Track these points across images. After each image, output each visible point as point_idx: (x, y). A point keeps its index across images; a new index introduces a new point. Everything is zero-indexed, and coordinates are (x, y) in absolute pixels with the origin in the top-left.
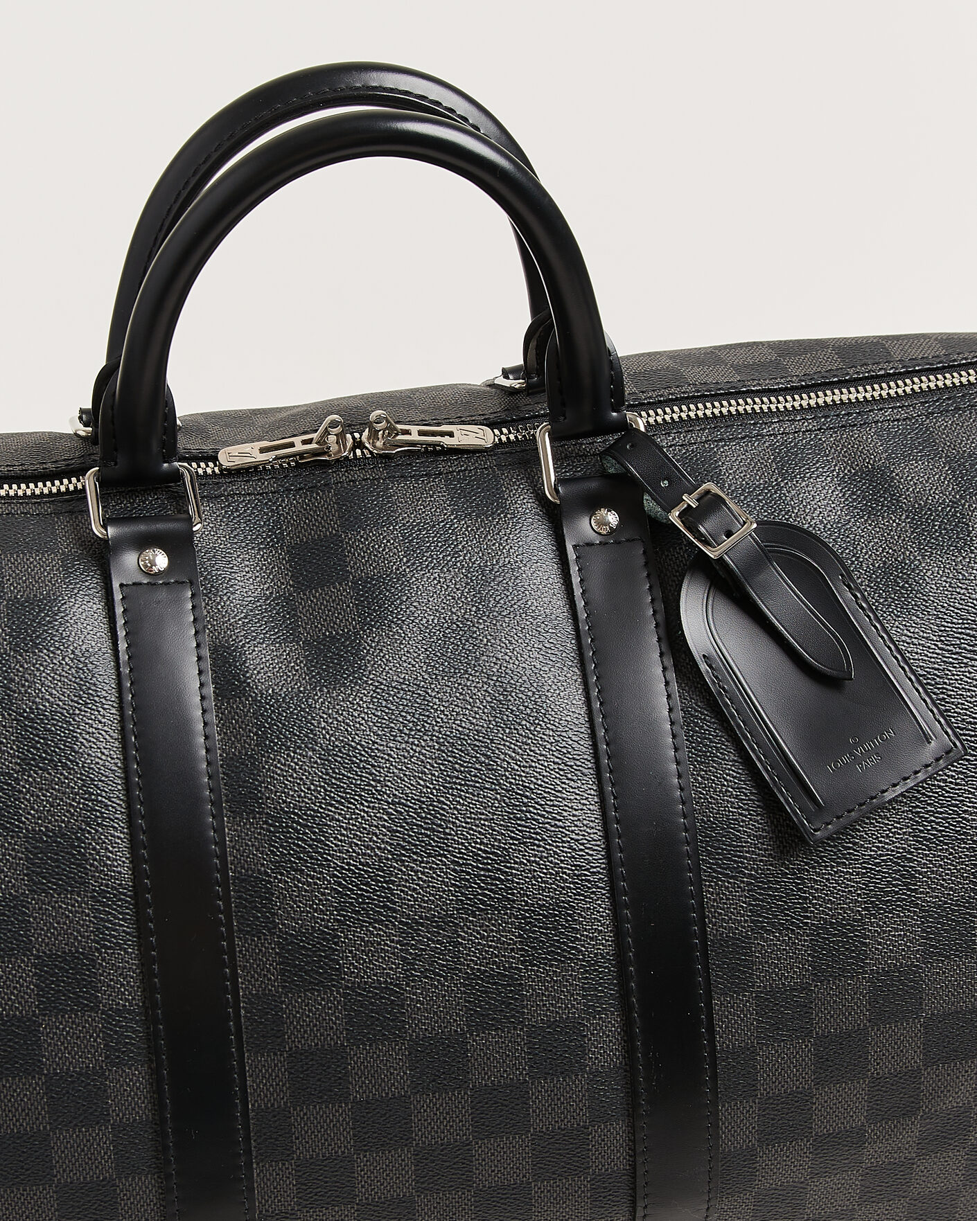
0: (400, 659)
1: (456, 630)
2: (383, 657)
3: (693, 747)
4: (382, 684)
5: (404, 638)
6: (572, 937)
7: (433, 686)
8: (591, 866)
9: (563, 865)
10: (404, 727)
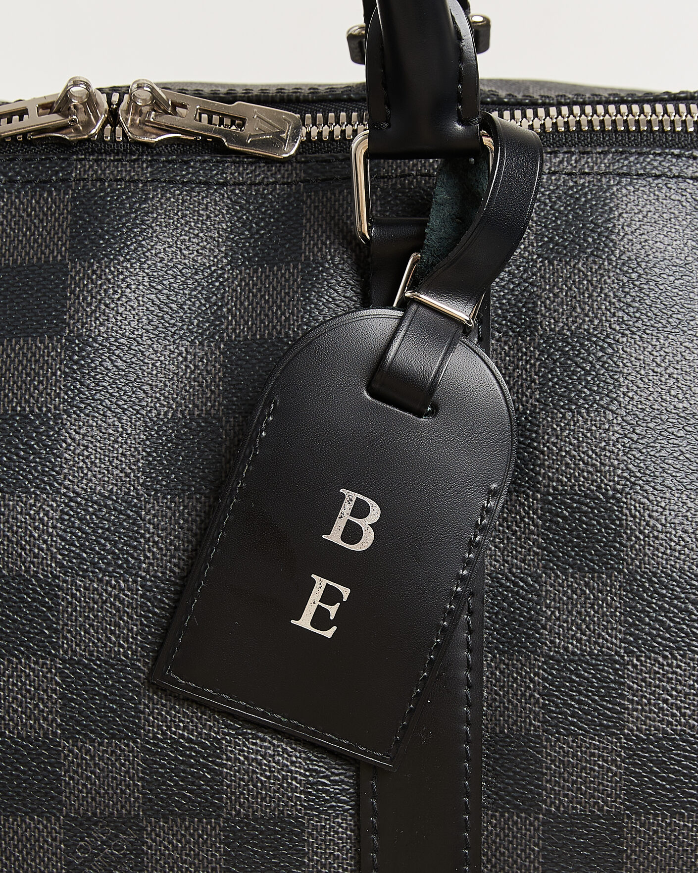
0: (111, 463)
1: (194, 430)
2: (87, 457)
3: (495, 630)
4: (78, 495)
5: (121, 436)
6: (297, 861)
7: (149, 506)
8: (333, 773)
9: (293, 768)
10: (99, 559)
